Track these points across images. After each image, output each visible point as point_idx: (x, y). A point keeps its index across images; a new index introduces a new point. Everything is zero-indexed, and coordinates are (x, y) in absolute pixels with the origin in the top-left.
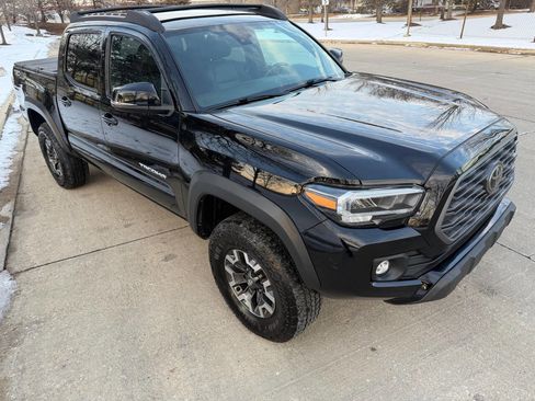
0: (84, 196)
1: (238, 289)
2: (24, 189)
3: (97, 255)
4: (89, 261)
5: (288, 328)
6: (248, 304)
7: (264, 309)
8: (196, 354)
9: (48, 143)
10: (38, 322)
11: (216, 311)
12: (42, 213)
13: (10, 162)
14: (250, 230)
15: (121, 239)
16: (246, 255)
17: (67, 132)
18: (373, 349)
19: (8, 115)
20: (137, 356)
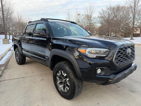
0: (23, 66)
1: (60, 84)
2: (8, 64)
3: (23, 78)
4: (21, 79)
5: (73, 92)
6: (62, 88)
7: (67, 89)
8: (46, 102)
9: (17, 53)
10: (3, 92)
11: (53, 92)
12: (11, 69)
13: (7, 59)
14: (64, 63)
15: (31, 75)
16: (62, 72)
17: (22, 49)
18: (98, 104)
19: (9, 51)
20: (28, 101)
